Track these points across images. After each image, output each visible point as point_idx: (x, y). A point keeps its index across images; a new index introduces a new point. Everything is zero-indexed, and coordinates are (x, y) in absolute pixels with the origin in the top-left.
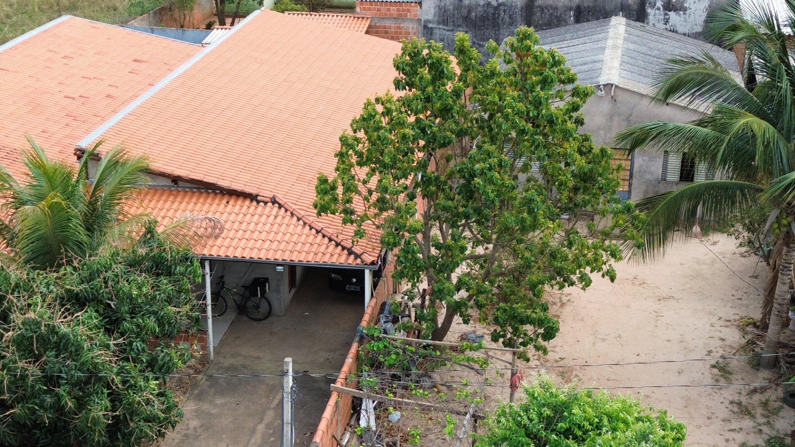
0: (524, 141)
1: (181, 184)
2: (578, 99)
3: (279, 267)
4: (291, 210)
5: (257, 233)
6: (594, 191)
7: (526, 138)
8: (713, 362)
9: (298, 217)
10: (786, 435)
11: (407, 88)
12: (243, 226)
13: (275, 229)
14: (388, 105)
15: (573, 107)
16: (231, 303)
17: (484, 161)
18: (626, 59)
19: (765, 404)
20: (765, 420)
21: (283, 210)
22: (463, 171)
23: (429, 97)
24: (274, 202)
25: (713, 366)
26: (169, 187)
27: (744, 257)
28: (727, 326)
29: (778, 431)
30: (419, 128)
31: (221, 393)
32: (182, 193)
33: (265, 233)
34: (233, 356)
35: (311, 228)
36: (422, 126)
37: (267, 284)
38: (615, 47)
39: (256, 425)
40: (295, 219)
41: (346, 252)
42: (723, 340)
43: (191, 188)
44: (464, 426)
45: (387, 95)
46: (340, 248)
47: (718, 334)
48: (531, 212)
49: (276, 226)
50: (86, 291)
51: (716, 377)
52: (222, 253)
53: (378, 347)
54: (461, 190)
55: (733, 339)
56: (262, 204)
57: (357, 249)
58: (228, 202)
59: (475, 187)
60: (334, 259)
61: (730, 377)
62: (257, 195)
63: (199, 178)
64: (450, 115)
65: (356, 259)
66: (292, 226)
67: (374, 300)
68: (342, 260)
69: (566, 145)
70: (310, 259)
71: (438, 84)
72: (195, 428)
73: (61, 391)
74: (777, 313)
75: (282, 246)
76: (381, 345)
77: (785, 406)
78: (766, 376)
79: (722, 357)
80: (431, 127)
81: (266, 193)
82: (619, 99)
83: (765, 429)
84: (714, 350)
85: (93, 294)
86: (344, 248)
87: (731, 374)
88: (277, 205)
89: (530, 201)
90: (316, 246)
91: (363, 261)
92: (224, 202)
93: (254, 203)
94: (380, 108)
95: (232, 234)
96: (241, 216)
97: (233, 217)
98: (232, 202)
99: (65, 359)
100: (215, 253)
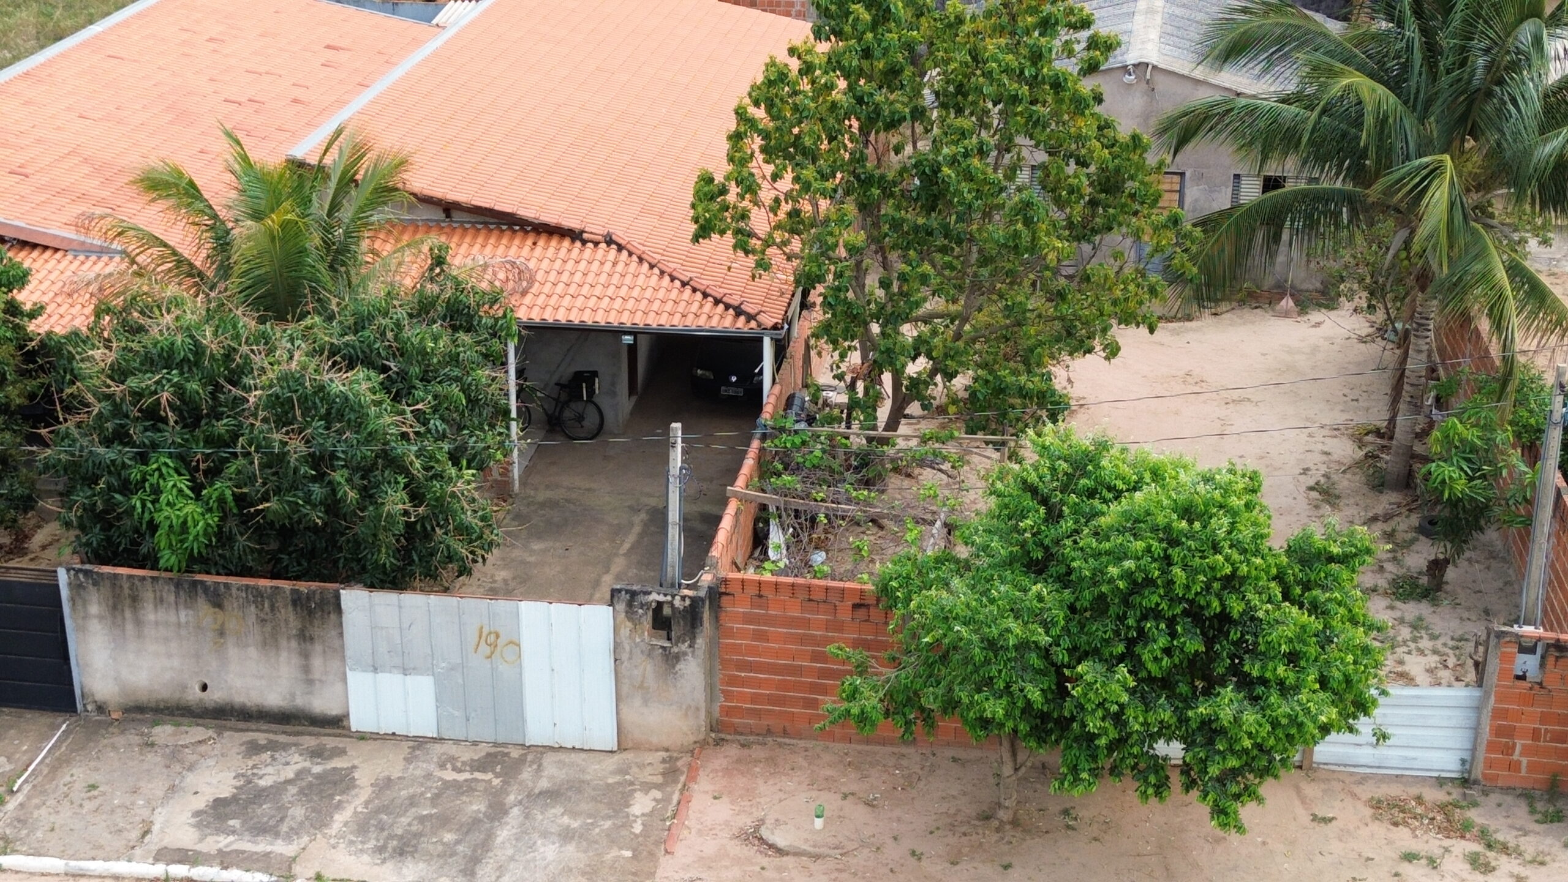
0: (1016, 115)
1: (457, 216)
2: (1098, 53)
3: (627, 337)
4: (639, 253)
5: (586, 287)
6: (1123, 200)
7: (1019, 109)
8: (1312, 483)
9: (650, 264)
10: (1420, 573)
11: (833, 38)
12: (565, 277)
13: (616, 279)
14: (808, 58)
15: (1090, 64)
17: (956, 143)
18: (1169, 29)
19: (1391, 536)
20: (1390, 556)
21: (625, 253)
22: (922, 164)
23: (869, 48)
24: (609, 241)
25: (1311, 489)
26: (439, 222)
27: (1365, 342)
28: (1336, 437)
29: (1408, 569)
30: (854, 97)
31: (539, 536)
32: (459, 231)
33: (600, 287)
34: (547, 487)
35: (673, 279)
36: (858, 94)
37: (597, 380)
38: (1150, 11)
39: (600, 576)
40: (646, 266)
41: (731, 311)
42: (1327, 454)
43: (472, 224)
44: (933, 536)
45: (805, 43)
46: (721, 306)
47: (1320, 447)
48: (1028, 222)
49: (616, 277)
50: (353, 347)
51: (1314, 503)
53: (793, 443)
54: (918, 194)
55: (1343, 453)
56: (590, 245)
57: (747, 308)
58: (535, 244)
59: (943, 180)
60: (714, 322)
61: (1337, 501)
62: (583, 232)
63: (487, 206)
64: (898, 83)
65: (748, 321)
66: (642, 277)
67: (777, 388)
68: (727, 323)
69: (1080, 122)
70: (675, 322)
71: (880, 30)
72: (505, 581)
73: (339, 476)
74: (1409, 399)
75: (630, 304)
76: (798, 440)
77: (1421, 537)
78: (1393, 501)
79: (1326, 476)
80: (872, 94)
81: (595, 227)
82: (1159, 87)
83: (1389, 567)
84: (1313, 467)
85: (363, 352)
86: (727, 307)
87: (1338, 497)
88: (614, 246)
89: (1027, 205)
90: (683, 304)
91: (759, 325)
92: (529, 242)
93: (578, 244)
94: (795, 64)
95: (547, 289)
96: (558, 263)
97: (545, 264)
98: (541, 243)
99: (340, 432)
100: (523, 315)
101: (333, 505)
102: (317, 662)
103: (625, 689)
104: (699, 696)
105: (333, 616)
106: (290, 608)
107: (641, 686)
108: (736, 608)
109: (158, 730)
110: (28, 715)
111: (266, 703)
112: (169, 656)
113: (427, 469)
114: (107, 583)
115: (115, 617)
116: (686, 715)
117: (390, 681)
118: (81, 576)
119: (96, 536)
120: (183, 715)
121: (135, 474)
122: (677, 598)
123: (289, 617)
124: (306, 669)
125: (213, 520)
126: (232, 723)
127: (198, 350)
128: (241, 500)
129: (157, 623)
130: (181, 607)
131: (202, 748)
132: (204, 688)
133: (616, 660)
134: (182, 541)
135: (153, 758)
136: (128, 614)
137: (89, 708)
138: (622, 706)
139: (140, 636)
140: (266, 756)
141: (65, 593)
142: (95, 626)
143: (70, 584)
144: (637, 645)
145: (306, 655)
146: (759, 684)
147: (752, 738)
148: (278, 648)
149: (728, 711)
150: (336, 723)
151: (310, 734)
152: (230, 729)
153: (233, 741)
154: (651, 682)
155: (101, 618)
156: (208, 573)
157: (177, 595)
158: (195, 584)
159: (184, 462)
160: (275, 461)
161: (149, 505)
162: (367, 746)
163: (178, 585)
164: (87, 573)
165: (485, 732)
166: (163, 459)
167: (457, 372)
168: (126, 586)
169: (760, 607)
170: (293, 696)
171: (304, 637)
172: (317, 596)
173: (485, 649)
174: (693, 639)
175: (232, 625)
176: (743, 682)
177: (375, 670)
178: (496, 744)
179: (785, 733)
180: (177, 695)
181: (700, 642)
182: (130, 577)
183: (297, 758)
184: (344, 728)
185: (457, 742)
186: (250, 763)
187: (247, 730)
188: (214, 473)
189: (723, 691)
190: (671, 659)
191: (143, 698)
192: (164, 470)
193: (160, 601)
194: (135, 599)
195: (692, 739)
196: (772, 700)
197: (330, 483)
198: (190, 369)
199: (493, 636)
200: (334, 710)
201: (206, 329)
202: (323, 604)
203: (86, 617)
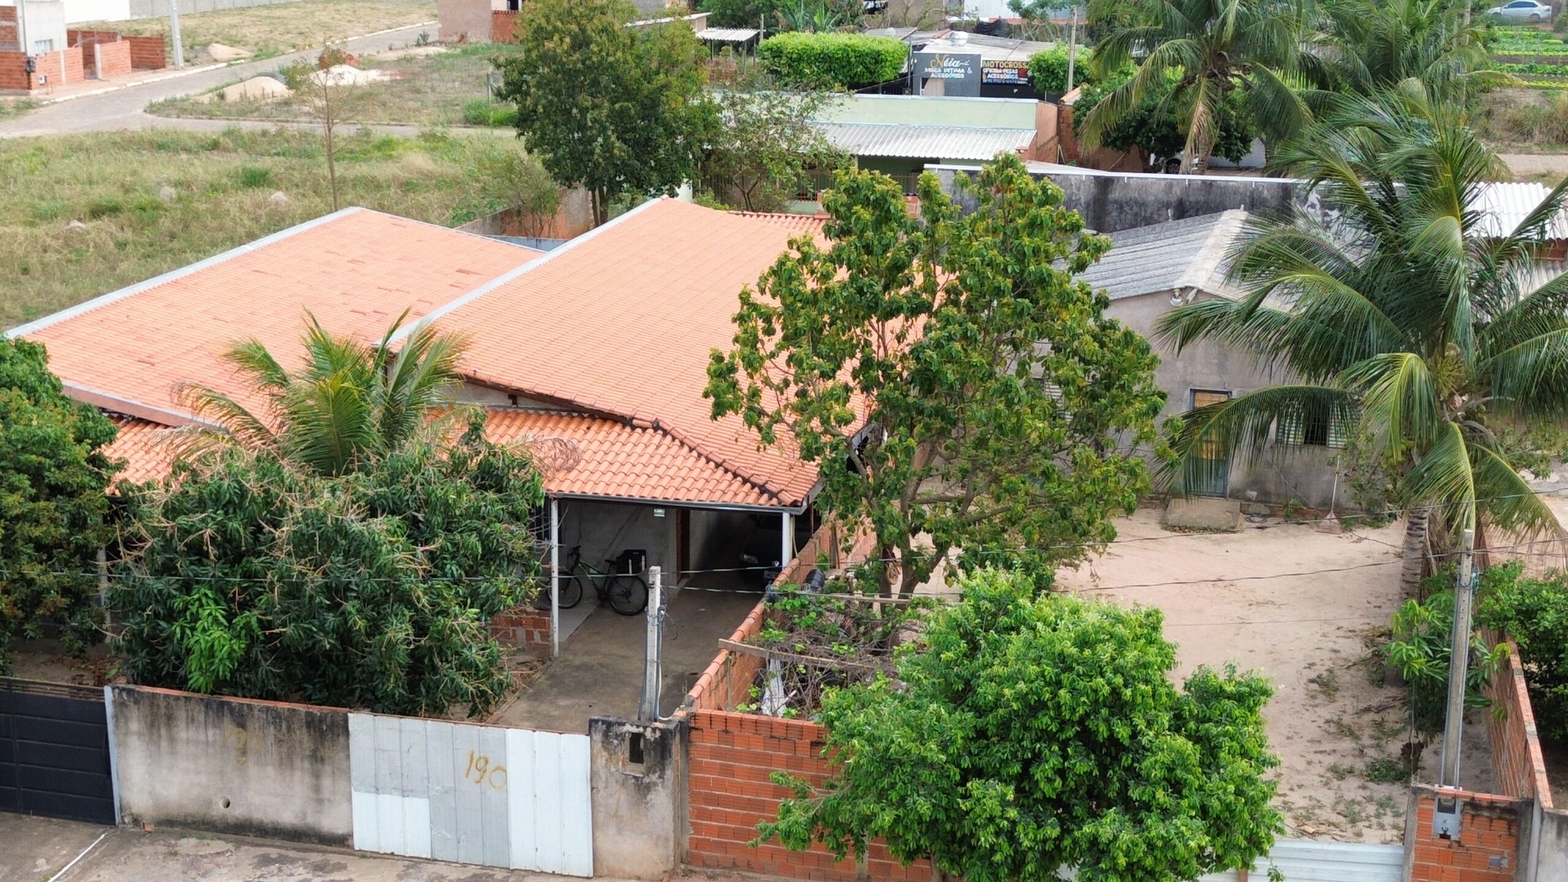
0: (1002, 306)
1: (522, 402)
2: (1088, 254)
3: (658, 510)
4: (682, 438)
5: (628, 466)
7: (1006, 301)
8: (1313, 675)
9: (690, 447)
11: (841, 235)
12: (610, 457)
13: (654, 459)
14: (805, 249)
15: (1079, 263)
19: (1379, 725)
20: (1374, 742)
21: (669, 438)
23: (869, 244)
24: (656, 427)
25: (1312, 681)
26: (505, 408)
28: (1348, 637)
29: (1386, 754)
31: (568, 694)
32: (522, 416)
33: (640, 466)
34: (587, 653)
35: (708, 460)
36: (859, 284)
37: (643, 558)
40: (686, 449)
41: (756, 490)
42: (1335, 651)
43: (536, 410)
45: (807, 236)
46: (748, 485)
47: (1331, 645)
48: (1010, 404)
49: (657, 458)
50: (384, 498)
51: (1312, 694)
52: (577, 490)
53: (793, 606)
55: (1351, 652)
56: (639, 430)
57: (771, 487)
58: (589, 428)
60: (739, 499)
61: (1335, 693)
62: (633, 418)
63: (548, 393)
65: (770, 499)
66: (681, 459)
67: (796, 562)
68: (751, 499)
69: (1064, 315)
71: (883, 229)
73: (351, 607)
75: (663, 481)
76: (796, 603)
78: (1389, 695)
79: (1330, 671)
80: (871, 286)
81: (645, 414)
83: (1372, 753)
84: (1319, 662)
85: (393, 502)
86: (754, 486)
87: (1337, 689)
88: (660, 432)
90: (714, 482)
91: (780, 502)
93: (628, 429)
95: (591, 467)
96: (607, 444)
97: (594, 446)
98: (595, 428)
99: (356, 568)
100: (566, 488)
101: (345, 635)
102: (326, 782)
103: (601, 817)
104: (669, 826)
105: (342, 739)
106: (305, 730)
107: (616, 815)
108: (705, 743)
109: (184, 841)
110: (74, 825)
111: (280, 820)
112: (198, 773)
113: (433, 605)
114: (147, 701)
115: (151, 734)
116: (656, 844)
117: (390, 802)
118: (124, 695)
119: (142, 659)
120: (207, 830)
121: (178, 604)
122: (649, 730)
123: (302, 736)
124: (317, 789)
125: (239, 646)
126: (250, 838)
127: (243, 492)
128: (264, 625)
129: (188, 741)
130: (210, 726)
131: (220, 859)
132: (228, 805)
133: (592, 789)
134: (212, 664)
135: (174, 865)
136: (163, 731)
137: (126, 820)
138: (598, 834)
139: (173, 752)
140: (274, 868)
141: (109, 710)
142: (134, 742)
143: (114, 702)
144: (612, 774)
145: (317, 776)
146: (726, 818)
147: (718, 871)
148: (292, 767)
149: (697, 844)
150: (341, 842)
151: (319, 851)
152: (248, 844)
153: (248, 853)
154: (624, 811)
155: (140, 735)
156: (235, 695)
157: (206, 713)
158: (222, 703)
159: (222, 593)
160: (293, 591)
161: (188, 632)
162: (365, 863)
163: (208, 706)
164: (130, 692)
165: (472, 854)
166: (203, 590)
167: (477, 524)
168: (162, 704)
169: (726, 742)
170: (305, 814)
171: (316, 758)
172: (329, 719)
173: (475, 774)
174: (663, 770)
175: (253, 744)
176: (710, 816)
177: (377, 790)
178: (483, 867)
179: (749, 867)
180: (202, 811)
181: (669, 773)
182: (167, 696)
183: (301, 870)
184: (348, 846)
185: (449, 863)
186: (259, 873)
187: (262, 845)
188: (244, 606)
189: (692, 824)
190: (642, 789)
191: (174, 812)
192: (204, 600)
193: (191, 720)
194: (170, 718)
195: (662, 868)
196: (736, 834)
197: (343, 613)
198: (235, 512)
199: (482, 762)
200: (340, 830)
201: (252, 475)
202: (333, 726)
203: (127, 734)
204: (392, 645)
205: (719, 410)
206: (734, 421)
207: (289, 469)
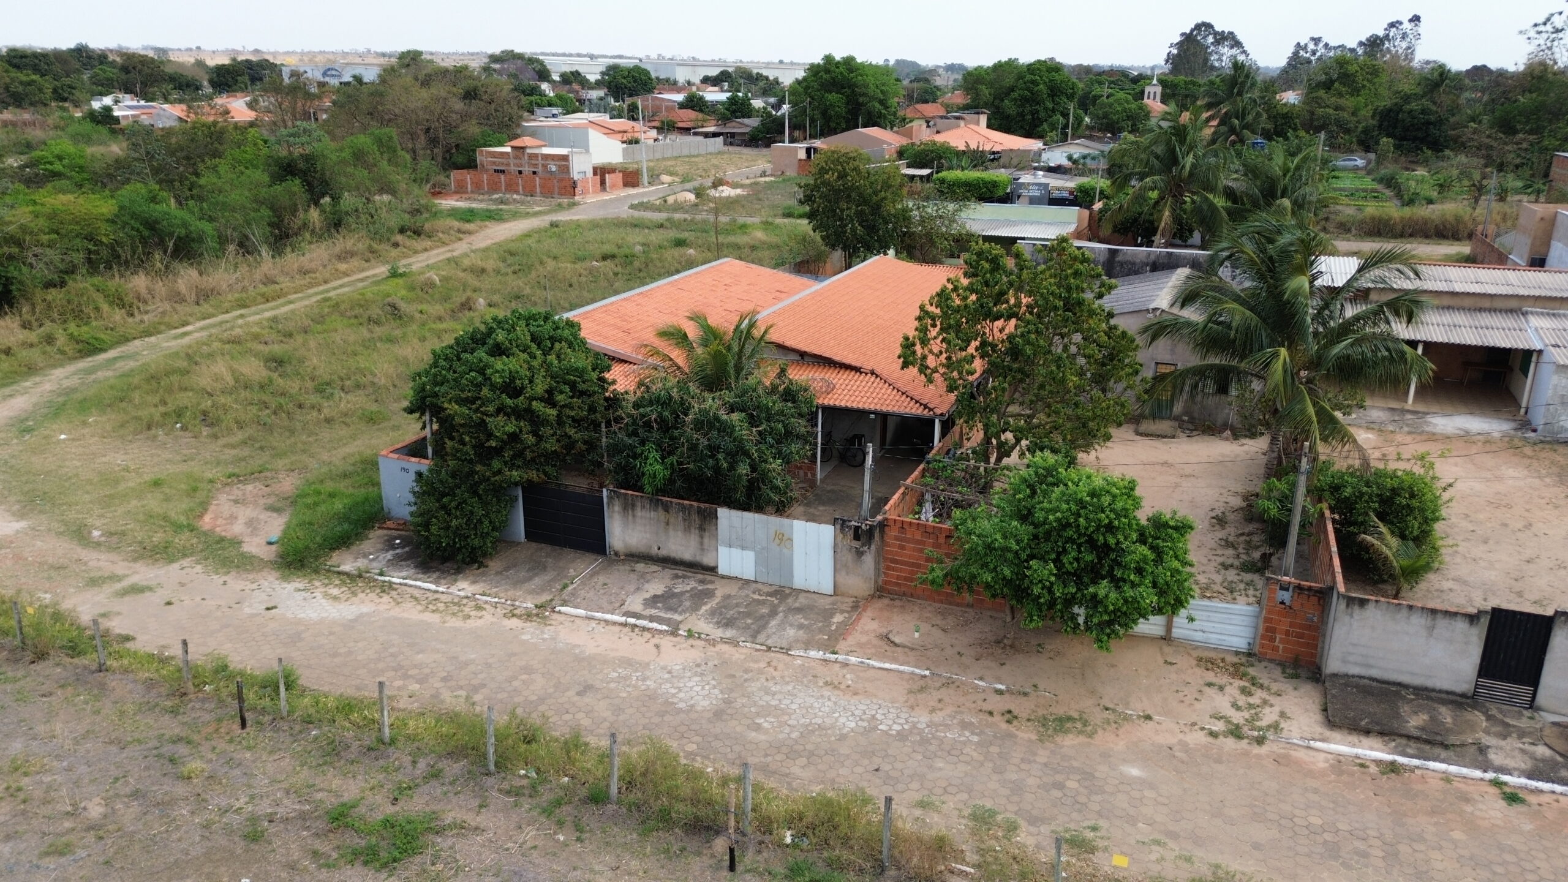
1: (806, 357)
3: (872, 417)
4: (885, 379)
5: (858, 392)
9: (889, 384)
11: (971, 276)
12: (848, 387)
13: (872, 389)
16: (835, 453)
19: (1248, 543)
20: (1245, 551)
21: (879, 379)
24: (873, 373)
26: (797, 360)
32: (806, 366)
33: (864, 392)
34: (834, 484)
35: (898, 391)
41: (922, 406)
43: (813, 362)
46: (918, 404)
50: (739, 404)
51: (1213, 524)
52: (831, 403)
53: (938, 467)
56: (863, 374)
57: (931, 405)
58: (839, 372)
60: (913, 411)
61: (1225, 525)
62: (861, 368)
63: (819, 354)
65: (930, 412)
66: (884, 389)
67: (941, 444)
68: (919, 411)
70: (895, 410)
73: (720, 456)
75: (876, 400)
76: (941, 466)
77: (1261, 545)
81: (867, 366)
83: (1243, 556)
86: (921, 404)
87: (1227, 523)
88: (874, 375)
90: (900, 402)
91: (934, 413)
92: (836, 372)
93: (858, 373)
94: (950, 288)
95: (840, 391)
96: (848, 381)
99: (723, 437)
100: (826, 402)
101: (717, 469)
102: (706, 540)
103: (838, 566)
104: (872, 572)
105: (714, 520)
106: (697, 515)
107: (846, 566)
108: (891, 532)
109: (639, 564)
110: (585, 554)
111: (683, 558)
112: (645, 532)
113: (760, 457)
114: (623, 497)
115: (625, 514)
116: (865, 581)
117: (736, 552)
118: (613, 493)
119: (621, 477)
120: (649, 560)
121: (639, 451)
122: (863, 524)
123: (695, 517)
124: (702, 544)
125: (667, 473)
126: (670, 566)
127: (670, 398)
128: (680, 463)
129: (641, 517)
130: (652, 511)
131: (655, 573)
132: (659, 548)
133: (835, 552)
134: (654, 481)
135: (633, 576)
136: (630, 512)
137: (612, 553)
138: (836, 574)
139: (634, 522)
140: (680, 580)
141: (605, 500)
142: (616, 517)
143: (608, 497)
144: (844, 545)
145: (702, 537)
146: (901, 570)
147: (896, 596)
148: (690, 532)
149: (885, 582)
150: (712, 570)
151: (702, 573)
152: (669, 568)
153: (668, 573)
154: (850, 564)
155: (619, 514)
156: (664, 496)
157: (651, 504)
158: (658, 500)
159: (659, 446)
160: (693, 447)
161: (643, 464)
162: (724, 581)
163: (651, 501)
164: (615, 492)
165: (775, 580)
166: (650, 445)
167: (783, 418)
168: (630, 499)
169: (902, 533)
170: (695, 555)
171: (702, 529)
172: (708, 510)
173: (778, 541)
175: (672, 520)
176: (893, 569)
177: (730, 546)
178: (779, 586)
179: (912, 595)
180: (648, 550)
181: (873, 547)
182: (632, 495)
183: (694, 582)
184: (715, 572)
185: (763, 583)
187: (675, 569)
188: (670, 453)
189: (884, 572)
190: (859, 553)
191: (634, 550)
192: (651, 450)
193: (643, 507)
194: (633, 506)
195: (868, 593)
196: (905, 579)
197: (717, 459)
198: (666, 407)
199: (781, 535)
200: (712, 564)
201: (675, 390)
202: (710, 514)
203: (613, 512)
204: (740, 476)
205: (905, 365)
206: (913, 371)
207: (693, 387)
